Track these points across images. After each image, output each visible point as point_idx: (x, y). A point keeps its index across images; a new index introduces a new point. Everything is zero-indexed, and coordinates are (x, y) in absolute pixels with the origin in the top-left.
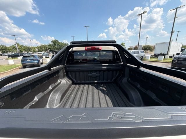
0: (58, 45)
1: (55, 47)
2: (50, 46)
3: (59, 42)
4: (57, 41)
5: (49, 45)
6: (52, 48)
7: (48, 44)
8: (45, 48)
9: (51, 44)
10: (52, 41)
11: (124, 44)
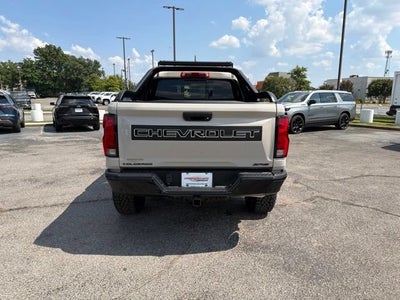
0: (59, 65)
1: (49, 74)
2: (29, 70)
3: (65, 53)
4: (59, 51)
5: (26, 65)
6: (36, 75)
7: (22, 61)
8: (10, 76)
9: (33, 59)
10: (39, 49)
11: (304, 70)
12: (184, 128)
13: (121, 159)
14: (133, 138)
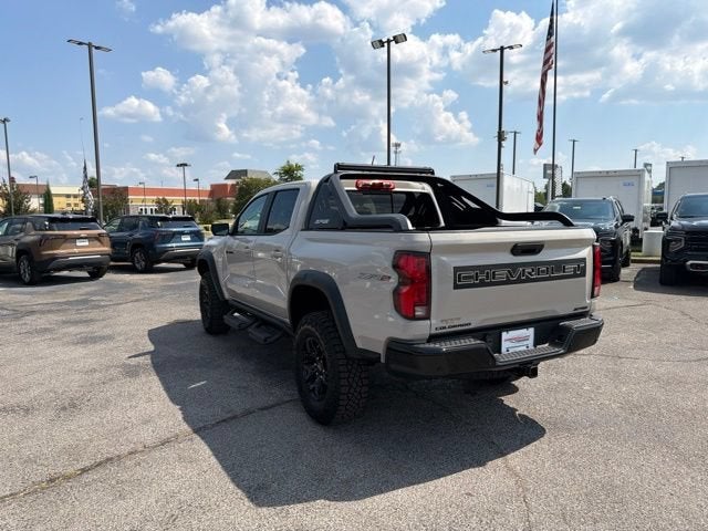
12: (514, 266)
13: (433, 321)
14: (456, 287)
